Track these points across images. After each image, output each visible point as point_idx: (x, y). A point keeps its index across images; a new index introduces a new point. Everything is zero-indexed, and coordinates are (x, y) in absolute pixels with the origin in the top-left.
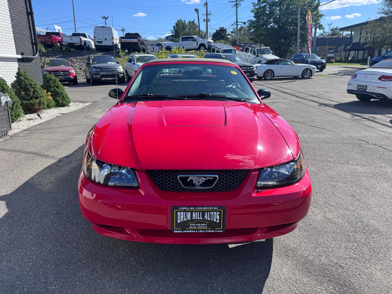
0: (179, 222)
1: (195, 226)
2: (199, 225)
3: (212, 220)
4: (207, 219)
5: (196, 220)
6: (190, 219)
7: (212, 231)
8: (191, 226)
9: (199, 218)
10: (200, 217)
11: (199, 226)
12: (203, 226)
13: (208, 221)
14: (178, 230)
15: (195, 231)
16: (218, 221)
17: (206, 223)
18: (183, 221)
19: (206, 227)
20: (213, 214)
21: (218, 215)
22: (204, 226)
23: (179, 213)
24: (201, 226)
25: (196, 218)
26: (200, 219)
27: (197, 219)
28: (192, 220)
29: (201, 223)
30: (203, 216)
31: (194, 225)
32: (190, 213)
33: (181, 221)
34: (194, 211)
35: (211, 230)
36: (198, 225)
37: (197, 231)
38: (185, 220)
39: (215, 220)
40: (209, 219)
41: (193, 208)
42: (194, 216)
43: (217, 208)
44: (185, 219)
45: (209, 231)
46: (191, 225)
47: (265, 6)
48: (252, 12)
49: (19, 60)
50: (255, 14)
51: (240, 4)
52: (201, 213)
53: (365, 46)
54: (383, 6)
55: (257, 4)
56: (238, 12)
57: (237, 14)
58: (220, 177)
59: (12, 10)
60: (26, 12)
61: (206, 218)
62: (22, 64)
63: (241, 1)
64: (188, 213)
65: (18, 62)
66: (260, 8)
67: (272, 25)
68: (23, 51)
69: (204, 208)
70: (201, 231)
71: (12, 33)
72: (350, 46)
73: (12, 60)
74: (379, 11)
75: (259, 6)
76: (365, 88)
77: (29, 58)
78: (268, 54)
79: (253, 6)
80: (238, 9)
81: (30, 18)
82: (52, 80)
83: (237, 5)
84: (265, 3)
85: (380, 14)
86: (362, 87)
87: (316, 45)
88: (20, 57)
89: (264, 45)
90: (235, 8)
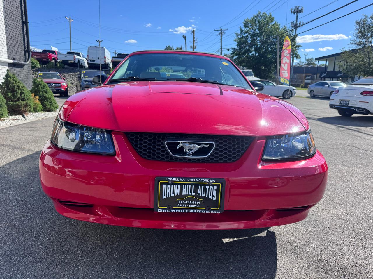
0: (164, 197)
1: (185, 204)
2: (191, 202)
3: (207, 197)
4: (200, 195)
5: (186, 195)
6: (179, 194)
7: (207, 211)
8: (180, 204)
9: (190, 194)
10: (191, 192)
11: (190, 204)
12: (195, 204)
13: (201, 197)
14: (163, 209)
15: (185, 211)
16: (214, 199)
17: (199, 201)
18: (170, 196)
19: (199, 206)
20: (209, 189)
21: (215, 189)
22: (197, 204)
23: (165, 186)
24: (192, 204)
25: (187, 194)
26: (192, 195)
27: (189, 195)
28: (181, 196)
29: (192, 200)
30: (196, 191)
31: (184, 202)
32: (179, 186)
33: (168, 197)
34: (185, 184)
35: (205, 210)
36: (189, 202)
37: (187, 211)
38: (173, 195)
39: (211, 197)
40: (203, 196)
41: (184, 180)
42: (184, 190)
43: (214, 181)
44: (173, 193)
45: (202, 212)
46: (180, 202)
47: (247, 36)
48: (235, 41)
49: (10, 65)
50: (238, 43)
51: (224, 33)
52: (193, 186)
53: (339, 75)
54: (355, 37)
55: (240, 34)
56: (222, 39)
57: (221, 41)
58: (217, 145)
59: (7, 17)
60: (21, 21)
61: (199, 193)
62: (13, 69)
63: (225, 30)
64: (176, 186)
65: (9, 66)
66: (242, 38)
67: (253, 53)
68: (15, 57)
69: (197, 180)
70: (192, 211)
71: (5, 38)
72: (325, 74)
73: (3, 64)
74: (352, 42)
75: (241, 36)
76: (347, 103)
77: (20, 63)
78: (250, 76)
79: (236, 36)
80: (222, 37)
81: (25, 27)
82: (41, 85)
83: (221, 33)
84: (247, 34)
85: (353, 45)
86: (344, 102)
87: (293, 73)
88: (11, 61)
89: (247, 68)
90: (220, 36)
